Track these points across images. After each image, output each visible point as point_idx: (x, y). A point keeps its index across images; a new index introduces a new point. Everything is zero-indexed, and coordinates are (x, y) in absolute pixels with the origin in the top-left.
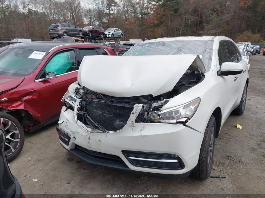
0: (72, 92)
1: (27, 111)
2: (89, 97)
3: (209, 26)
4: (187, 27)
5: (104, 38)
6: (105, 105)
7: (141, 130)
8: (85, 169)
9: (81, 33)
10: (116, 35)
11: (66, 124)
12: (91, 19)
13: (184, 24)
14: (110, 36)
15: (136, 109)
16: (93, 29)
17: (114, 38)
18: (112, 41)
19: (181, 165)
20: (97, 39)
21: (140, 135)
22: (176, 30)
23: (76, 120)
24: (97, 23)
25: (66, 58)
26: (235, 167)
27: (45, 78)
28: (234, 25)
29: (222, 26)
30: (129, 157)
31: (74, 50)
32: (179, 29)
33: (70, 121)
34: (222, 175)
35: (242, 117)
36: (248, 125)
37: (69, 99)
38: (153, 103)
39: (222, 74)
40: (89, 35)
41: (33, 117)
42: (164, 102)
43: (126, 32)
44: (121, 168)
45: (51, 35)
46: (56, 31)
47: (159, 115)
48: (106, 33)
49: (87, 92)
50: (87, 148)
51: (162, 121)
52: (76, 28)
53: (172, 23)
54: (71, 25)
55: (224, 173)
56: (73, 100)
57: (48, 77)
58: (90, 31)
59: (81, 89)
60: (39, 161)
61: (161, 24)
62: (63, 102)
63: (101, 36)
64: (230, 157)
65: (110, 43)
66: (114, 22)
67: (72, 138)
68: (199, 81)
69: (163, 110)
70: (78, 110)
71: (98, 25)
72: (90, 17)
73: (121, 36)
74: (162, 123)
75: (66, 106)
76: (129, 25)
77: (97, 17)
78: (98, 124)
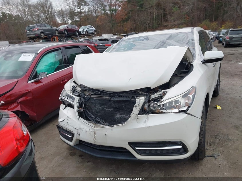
0: (69, 90)
1: (23, 112)
2: (87, 93)
3: (172, 18)
4: (153, 20)
5: (79, 35)
6: (104, 100)
7: (145, 122)
8: (88, 162)
9: (57, 32)
10: (89, 32)
11: (68, 121)
12: (63, 18)
13: (150, 18)
14: (84, 33)
15: (138, 102)
16: (68, 28)
17: (88, 34)
18: (86, 38)
19: (185, 150)
20: (72, 36)
21: (144, 126)
22: (143, 23)
23: (78, 117)
24: (70, 21)
25: (54, 58)
26: (225, 145)
27: (37, 79)
28: (194, 15)
29: (183, 17)
30: (136, 148)
31: (61, 50)
32: (146, 22)
33: (72, 118)
34: (216, 154)
35: (218, 98)
36: (225, 105)
37: (66, 97)
38: (151, 95)
39: (206, 62)
40: (65, 34)
41: (30, 117)
42: (163, 93)
43: (98, 28)
44: (128, 158)
45: (28, 36)
46: (33, 31)
47: (160, 106)
48: (80, 30)
49: (85, 89)
50: (93, 143)
51: (164, 111)
52: (52, 28)
53: (139, 17)
54: (46, 25)
55: (217, 152)
56: (70, 98)
57: (39, 77)
58: (65, 30)
59: (77, 87)
60: (42, 159)
61: (129, 19)
62: (61, 100)
63: (76, 34)
64: (218, 136)
65: (84, 39)
66: (86, 19)
67: (75, 134)
68: (189, 70)
69: (163, 101)
70: (78, 107)
71: (71, 23)
72: (63, 17)
73: (94, 32)
74: (164, 113)
75: (64, 104)
76: (100, 22)
77: (70, 16)
78: (99, 118)
